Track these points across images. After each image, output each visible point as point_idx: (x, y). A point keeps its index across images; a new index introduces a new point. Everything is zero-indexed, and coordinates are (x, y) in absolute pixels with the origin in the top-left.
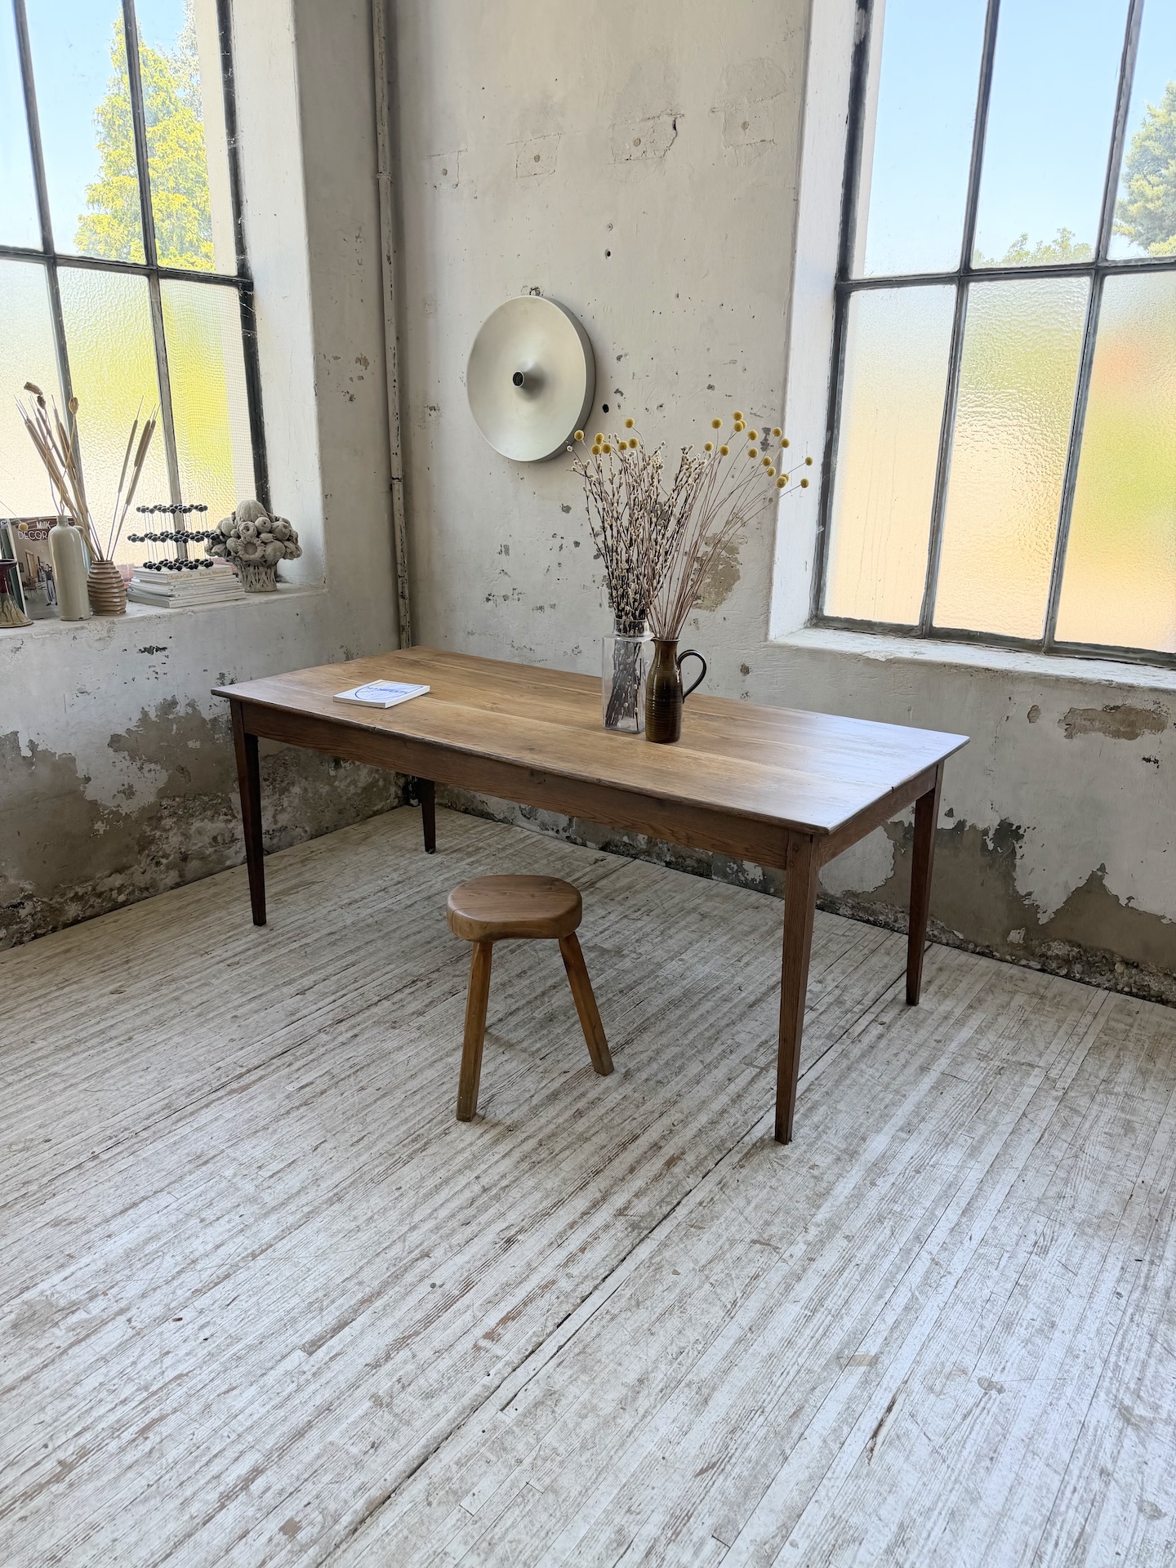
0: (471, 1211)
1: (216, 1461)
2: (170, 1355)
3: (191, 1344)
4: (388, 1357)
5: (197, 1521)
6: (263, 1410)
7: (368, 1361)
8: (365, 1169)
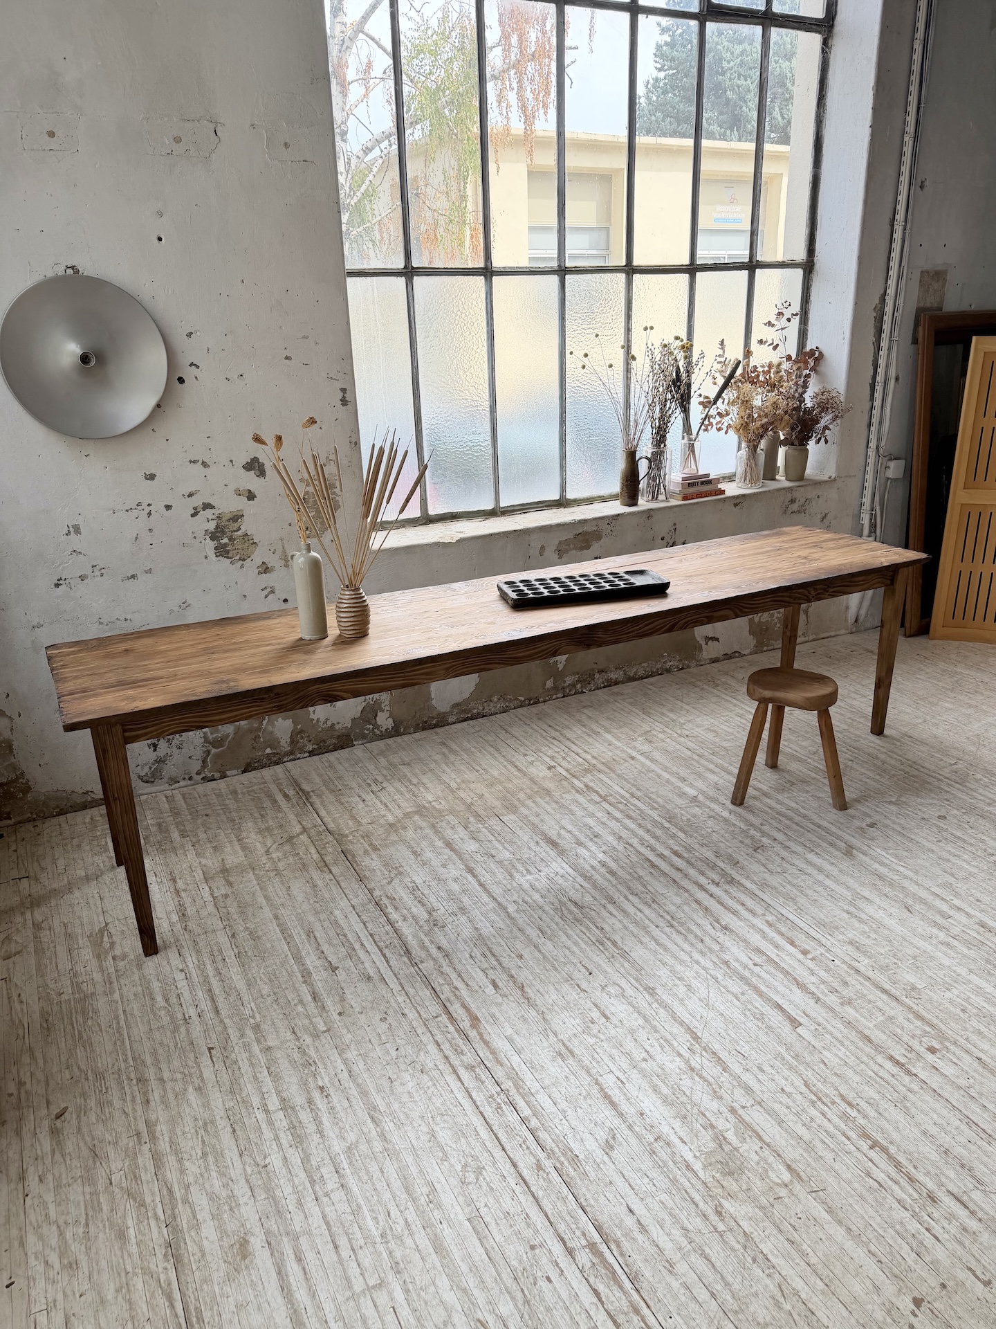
0: (690, 937)
1: (880, 1074)
2: (785, 1088)
3: (777, 1077)
4: (813, 993)
5: (924, 1086)
6: (844, 1050)
7: (814, 1001)
8: (622, 970)
